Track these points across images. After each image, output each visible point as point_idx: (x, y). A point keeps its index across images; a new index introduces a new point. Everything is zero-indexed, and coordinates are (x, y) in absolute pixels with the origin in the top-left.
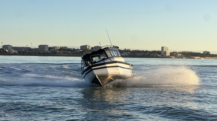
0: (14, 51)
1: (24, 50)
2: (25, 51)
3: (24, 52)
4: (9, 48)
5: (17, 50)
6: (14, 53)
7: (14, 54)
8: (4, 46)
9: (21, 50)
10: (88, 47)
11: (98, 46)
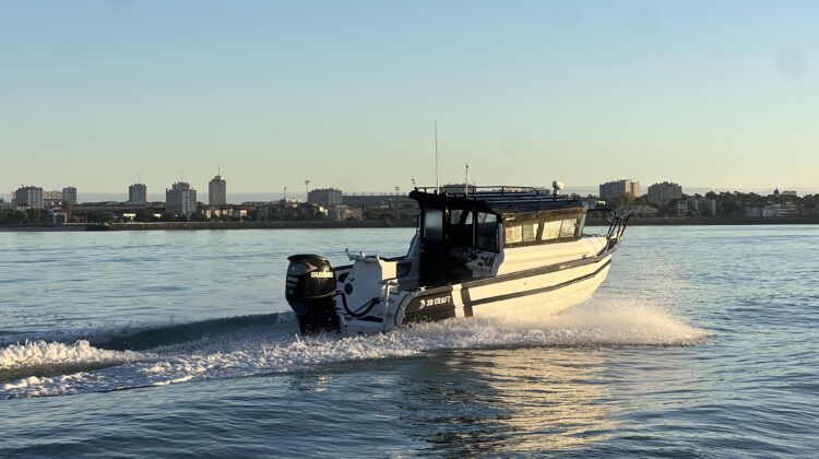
0: (348, 211)
1: (387, 207)
2: (390, 209)
3: (387, 215)
4: (333, 199)
5: (359, 206)
6: (348, 219)
7: (351, 223)
8: (313, 195)
9: (377, 207)
10: (628, 189)
11: (666, 183)
